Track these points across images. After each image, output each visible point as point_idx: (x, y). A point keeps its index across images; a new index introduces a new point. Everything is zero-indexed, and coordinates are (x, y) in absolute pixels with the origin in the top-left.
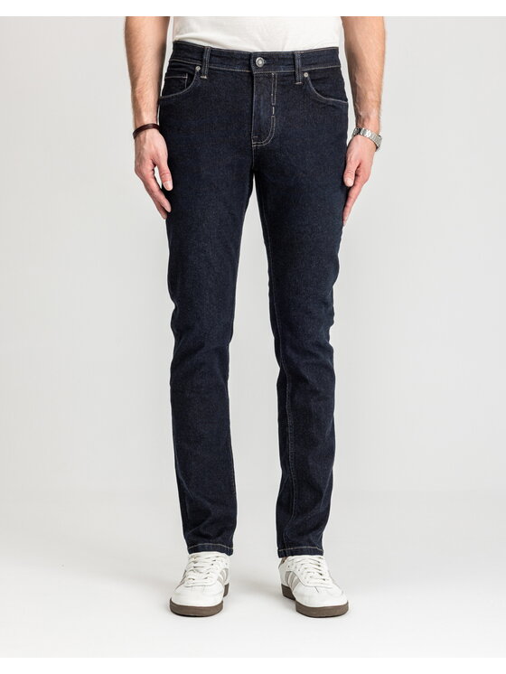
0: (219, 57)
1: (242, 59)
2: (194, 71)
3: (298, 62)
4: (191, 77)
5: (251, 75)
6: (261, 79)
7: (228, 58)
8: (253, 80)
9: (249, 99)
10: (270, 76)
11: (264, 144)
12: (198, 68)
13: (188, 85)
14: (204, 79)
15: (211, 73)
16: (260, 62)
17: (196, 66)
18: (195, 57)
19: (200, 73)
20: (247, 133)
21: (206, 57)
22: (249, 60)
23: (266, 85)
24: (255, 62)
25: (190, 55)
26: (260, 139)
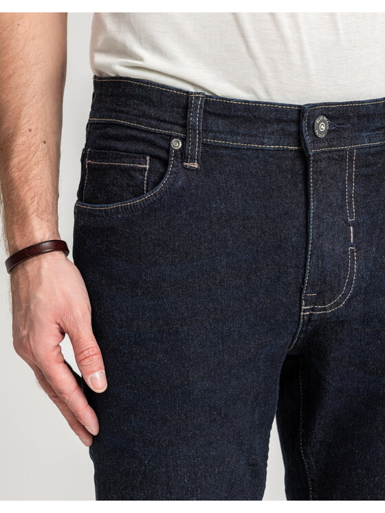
0: (226, 117)
1: (278, 120)
2: (168, 150)
5: (303, 155)
6: (323, 164)
7: (245, 119)
8: (307, 167)
9: (301, 211)
11: (329, 309)
12: (177, 144)
13: (153, 184)
14: (191, 169)
15: (209, 153)
16: (322, 126)
17: (171, 137)
18: (167, 116)
19: (183, 155)
20: (292, 288)
21: (195, 119)
22: (299, 123)
23: (333, 177)
24: (311, 128)
25: (152, 112)
26: (321, 298)
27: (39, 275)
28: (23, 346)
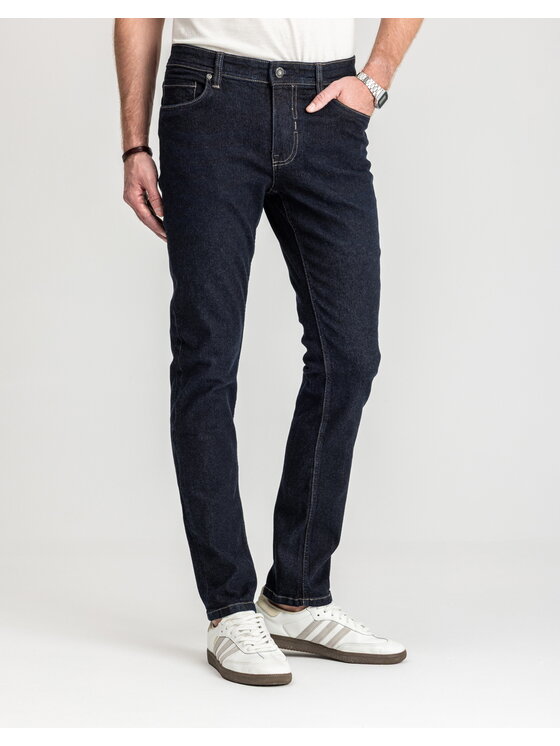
0: (234, 64)
1: (259, 68)
2: (205, 79)
3: (319, 76)
4: (202, 86)
5: (269, 86)
6: (280, 91)
7: (243, 66)
8: (271, 92)
9: (269, 113)
10: (289, 89)
11: (286, 162)
12: (209, 77)
13: (198, 95)
14: (216, 89)
15: (225, 82)
16: (280, 72)
17: (207, 73)
18: (205, 64)
19: (212, 82)
20: (267, 151)
21: (219, 64)
22: (268, 70)
23: (285, 98)
24: (274, 73)
25: (198, 61)
26: (281, 157)
27: (133, 162)
28: (127, 198)
